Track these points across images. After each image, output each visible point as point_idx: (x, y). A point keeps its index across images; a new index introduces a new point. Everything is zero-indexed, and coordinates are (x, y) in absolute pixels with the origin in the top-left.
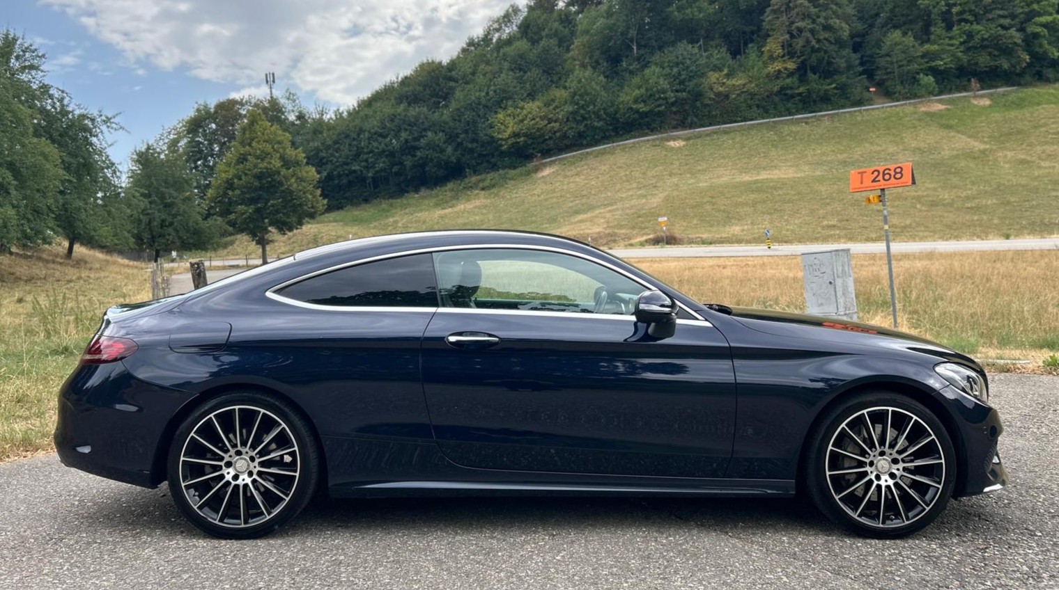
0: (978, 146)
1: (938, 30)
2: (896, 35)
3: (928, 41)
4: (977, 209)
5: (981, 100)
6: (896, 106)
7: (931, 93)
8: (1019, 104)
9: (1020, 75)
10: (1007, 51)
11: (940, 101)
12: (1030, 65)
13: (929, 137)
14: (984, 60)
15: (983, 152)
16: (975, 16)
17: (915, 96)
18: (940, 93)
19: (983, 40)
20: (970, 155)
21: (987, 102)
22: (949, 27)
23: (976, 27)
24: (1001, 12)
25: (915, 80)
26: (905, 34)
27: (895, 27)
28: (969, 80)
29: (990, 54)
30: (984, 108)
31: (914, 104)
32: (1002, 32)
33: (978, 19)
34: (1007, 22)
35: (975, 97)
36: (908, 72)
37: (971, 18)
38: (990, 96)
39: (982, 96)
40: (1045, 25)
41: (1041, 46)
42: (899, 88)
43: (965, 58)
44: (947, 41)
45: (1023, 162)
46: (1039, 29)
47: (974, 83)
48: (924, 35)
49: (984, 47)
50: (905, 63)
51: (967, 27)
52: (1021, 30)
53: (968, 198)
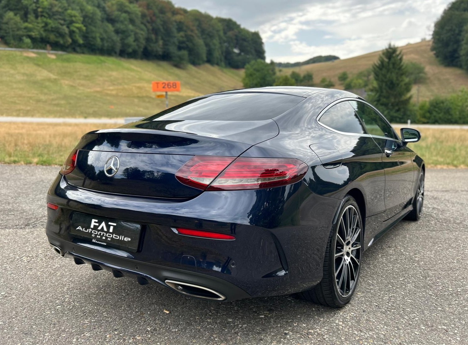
0: (53, 76)
1: (31, 17)
2: (11, 14)
3: (26, 21)
4: (57, 105)
5: (52, 55)
6: (12, 51)
7: (29, 48)
8: (68, 60)
9: (67, 47)
10: (62, 35)
11: (33, 52)
12: (71, 44)
13: (29, 68)
14: (52, 37)
15: (55, 79)
16: (49, 15)
17: (20, 47)
18: (33, 48)
19: (52, 28)
20: (49, 80)
21: (53, 57)
22: (37, 17)
23: (49, 21)
24: (60, 17)
25: (20, 40)
26: (16, 15)
27: (11, 10)
28: (46, 45)
29: (55, 35)
30: (53, 59)
31: (21, 51)
32: (60, 26)
33: (50, 17)
34: (62, 22)
35: (49, 53)
36: (17, 35)
37: (46, 15)
38: (56, 54)
39: (52, 54)
40: (78, 28)
41: (75, 36)
42: (12, 41)
43: (44, 34)
44: (36, 24)
45: (72, 86)
46: (75, 29)
47: (48, 47)
48: (25, 17)
49: (52, 31)
50: (15, 29)
51: (45, 20)
52: (68, 27)
53: (53, 100)
